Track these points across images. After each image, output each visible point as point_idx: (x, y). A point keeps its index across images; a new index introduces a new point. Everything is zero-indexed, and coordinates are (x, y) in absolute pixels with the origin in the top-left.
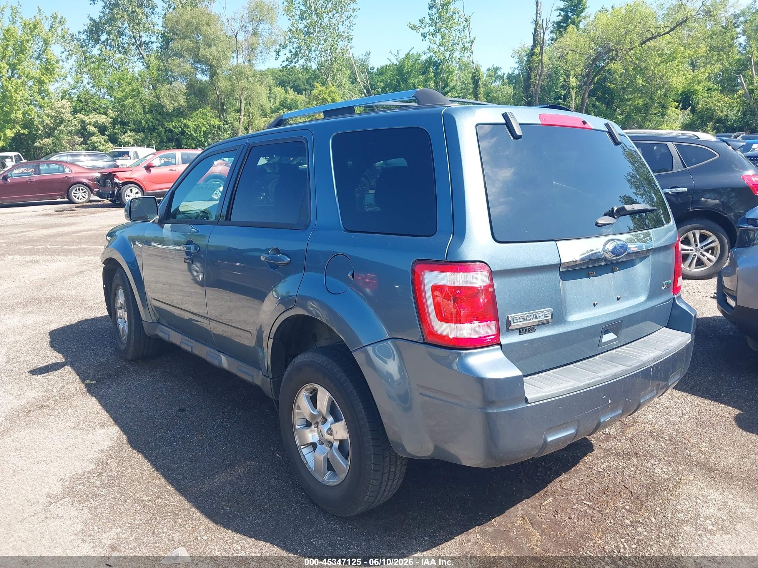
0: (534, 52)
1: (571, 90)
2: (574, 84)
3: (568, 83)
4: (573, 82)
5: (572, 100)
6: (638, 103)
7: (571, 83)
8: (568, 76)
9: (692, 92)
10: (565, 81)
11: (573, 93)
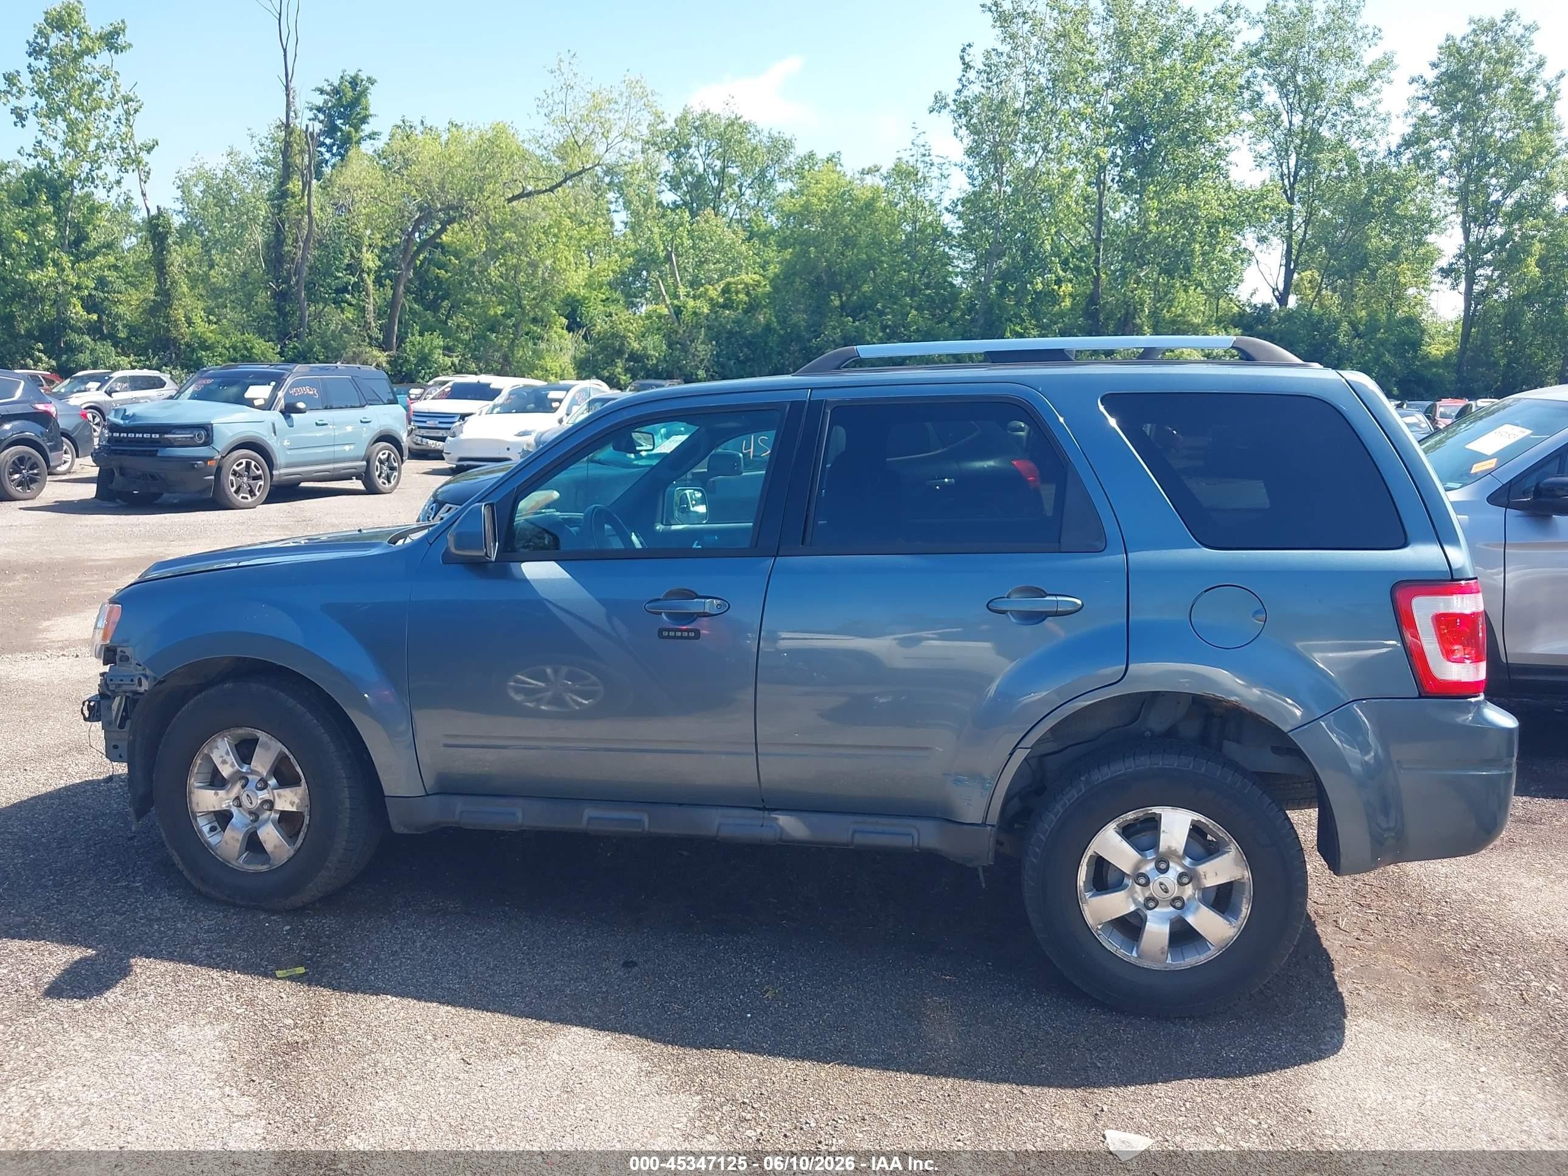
0: (288, 189)
1: (365, 275)
2: (371, 264)
3: (359, 261)
4: (370, 260)
5: (367, 295)
6: (496, 312)
7: (364, 261)
8: (359, 248)
9: (578, 301)
10: (352, 255)
11: (369, 280)
